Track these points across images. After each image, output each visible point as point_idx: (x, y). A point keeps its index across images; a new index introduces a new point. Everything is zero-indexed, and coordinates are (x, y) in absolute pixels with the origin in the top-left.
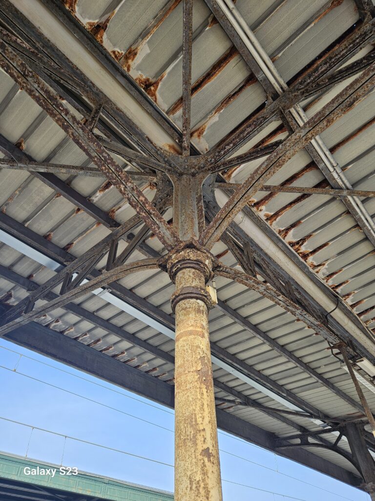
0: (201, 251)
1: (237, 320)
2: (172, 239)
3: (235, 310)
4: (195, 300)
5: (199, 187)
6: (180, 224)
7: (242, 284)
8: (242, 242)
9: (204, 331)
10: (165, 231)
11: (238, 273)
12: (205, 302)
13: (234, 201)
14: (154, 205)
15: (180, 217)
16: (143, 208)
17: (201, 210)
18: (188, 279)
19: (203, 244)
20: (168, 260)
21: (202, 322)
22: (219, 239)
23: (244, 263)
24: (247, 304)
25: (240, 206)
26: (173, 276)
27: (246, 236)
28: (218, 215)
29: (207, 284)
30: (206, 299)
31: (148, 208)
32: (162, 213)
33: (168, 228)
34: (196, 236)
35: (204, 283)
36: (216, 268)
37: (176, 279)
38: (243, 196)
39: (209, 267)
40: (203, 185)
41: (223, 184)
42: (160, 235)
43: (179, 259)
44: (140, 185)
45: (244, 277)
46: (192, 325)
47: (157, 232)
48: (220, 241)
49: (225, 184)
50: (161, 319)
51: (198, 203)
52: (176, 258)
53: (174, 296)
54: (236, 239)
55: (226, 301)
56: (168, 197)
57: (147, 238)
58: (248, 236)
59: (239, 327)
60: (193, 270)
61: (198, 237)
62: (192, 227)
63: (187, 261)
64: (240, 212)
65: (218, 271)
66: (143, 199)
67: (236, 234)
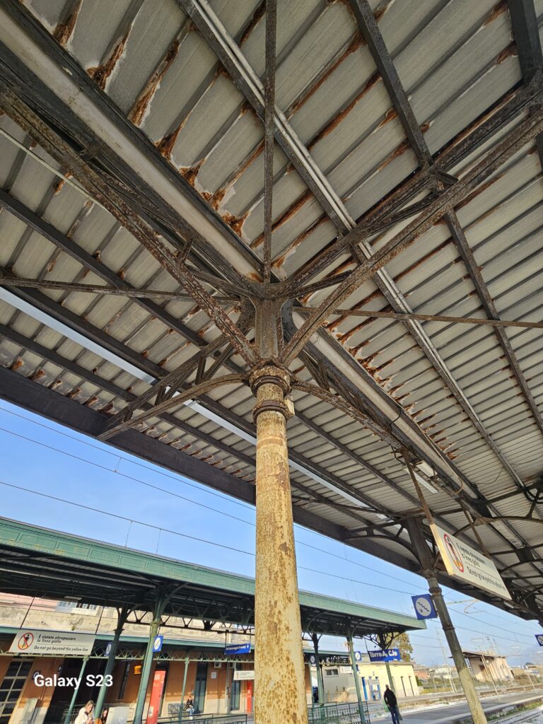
0: (280, 368)
1: (312, 428)
2: (254, 357)
3: (310, 419)
4: (274, 412)
5: (278, 310)
6: (261, 343)
7: (317, 396)
8: (317, 359)
9: (282, 439)
10: (248, 350)
11: (313, 387)
12: (284, 414)
13: (310, 323)
14: (238, 326)
15: (261, 337)
16: (228, 330)
17: (280, 331)
18: (269, 393)
19: (281, 362)
20: (250, 376)
21: (280, 431)
23: (318, 378)
24: (321, 414)
25: (315, 328)
26: (255, 390)
27: (320, 354)
28: (296, 335)
29: (286, 397)
30: (284, 411)
31: (232, 329)
32: (245, 334)
33: (250, 347)
34: (275, 354)
35: (283, 397)
36: (293, 382)
37: (258, 392)
38: (317, 319)
39: (287, 382)
40: (282, 309)
41: (299, 308)
42: (243, 353)
43: (261, 375)
44: (226, 309)
45: (318, 391)
46: (272, 435)
47: (241, 350)
48: (297, 358)
49: (302, 308)
51: (278, 324)
52: (257, 374)
53: (256, 408)
54: (312, 356)
55: (302, 411)
56: (251, 319)
57: (232, 355)
59: (313, 435)
60: (273, 385)
61: (278, 355)
62: (272, 346)
63: (268, 377)
64: (315, 333)
65: (295, 385)
66: (228, 321)
67: (312, 352)
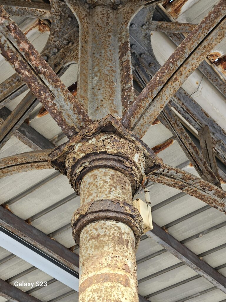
0: (127, 139)
1: (185, 259)
2: (75, 116)
3: (182, 242)
4: (114, 222)
5: (124, 27)
6: (89, 92)
7: (196, 197)
8: (197, 126)
9: (129, 275)
10: (63, 103)
11: (189, 178)
12: (131, 227)
13: (185, 53)
14: (46, 58)
15: (89, 79)
16: (26, 62)
17: (127, 68)
18: (103, 186)
19: (129, 127)
20: (67, 153)
21: (125, 260)
22: (157, 120)
23: (199, 161)
24: (203, 233)
25: (194, 61)
26: (76, 183)
27: (204, 115)
28: (157, 76)
29: (136, 196)
30: (133, 221)
31: (34, 62)
32: (60, 73)
33: (69, 98)
34: (117, 112)
35: (131, 194)
36: (152, 168)
37: (82, 186)
38: (199, 45)
39: (139, 166)
40: (131, 25)
41: (165, 24)
42: (55, 109)
43: (88, 152)
44: (21, 23)
45: (198, 185)
46: (108, 265)
47: (50, 104)
48: (159, 123)
49: (169, 24)
50: (55, 256)
51: (122, 55)
52: (81, 150)
53: (78, 216)
54: (187, 119)
55: (167, 226)
56: (70, 44)
57: (32, 117)
58: (207, 115)
59: (188, 272)
60: (112, 172)
61: (121, 114)
62: (111, 97)
63: (101, 156)
64: (194, 73)
65: (155, 174)
66: (26, 47)
67: (187, 112)
